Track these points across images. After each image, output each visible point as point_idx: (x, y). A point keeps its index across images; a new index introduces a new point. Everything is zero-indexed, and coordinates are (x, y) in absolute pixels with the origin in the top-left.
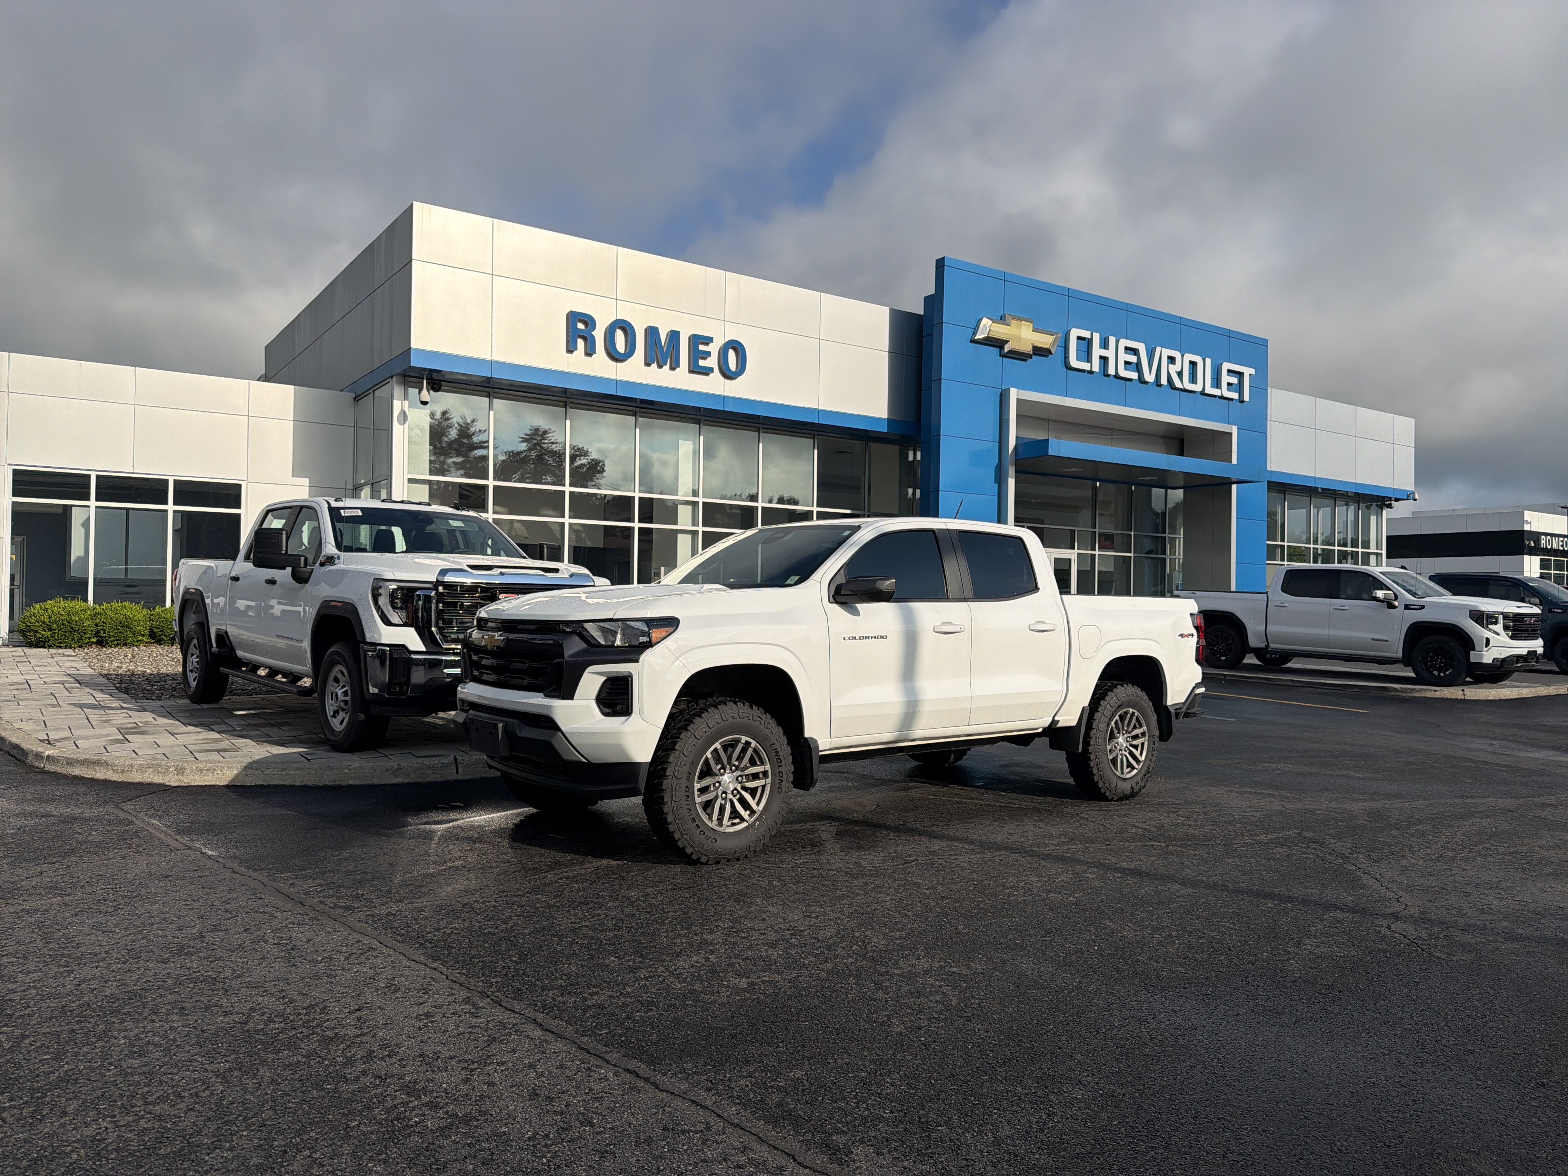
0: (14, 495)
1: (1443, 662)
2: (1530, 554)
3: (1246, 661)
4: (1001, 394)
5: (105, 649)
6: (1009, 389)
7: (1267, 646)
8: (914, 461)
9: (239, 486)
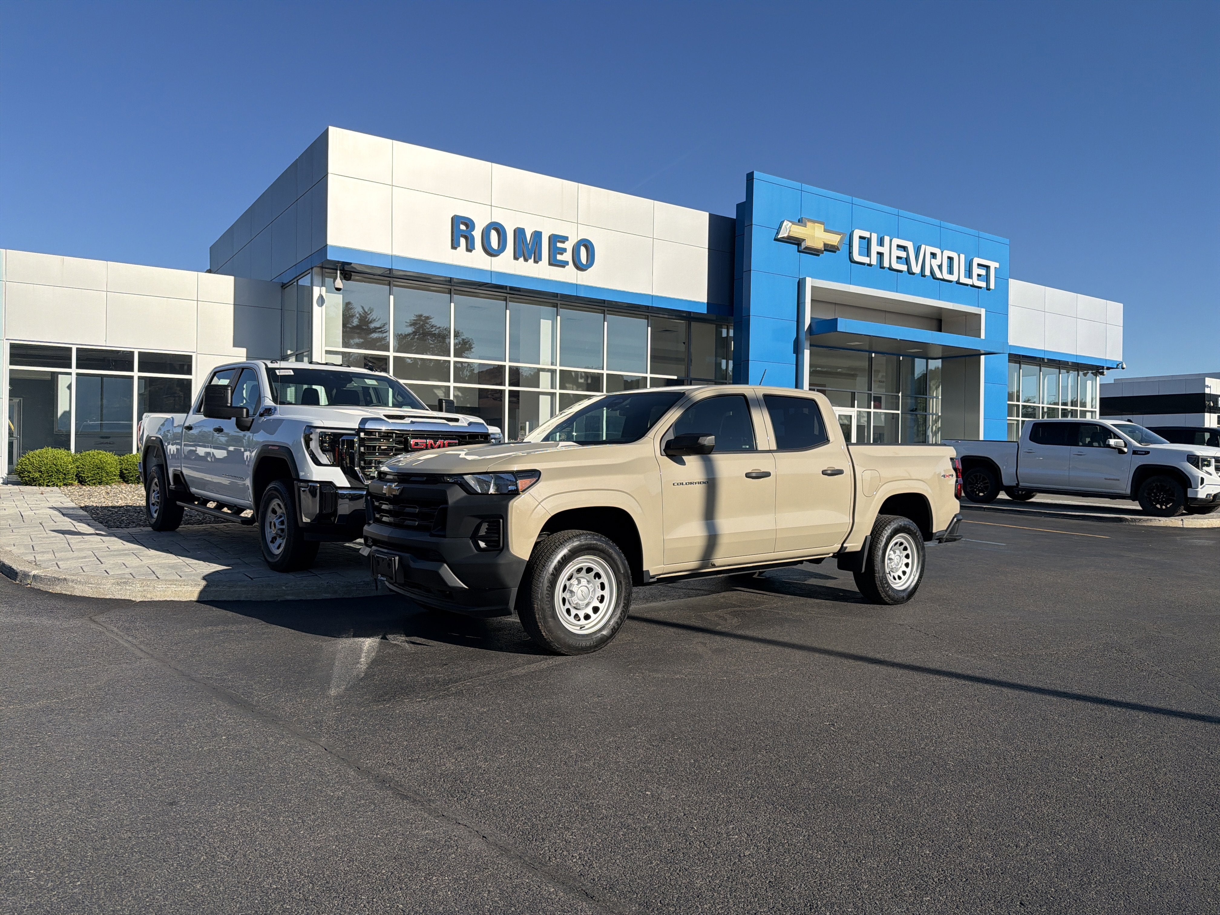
0: (11, 364)
1: (1164, 498)
2: (1210, 412)
3: (999, 497)
4: (799, 283)
5: (84, 487)
6: (805, 278)
7: (1018, 484)
8: (727, 337)
9: (191, 356)
